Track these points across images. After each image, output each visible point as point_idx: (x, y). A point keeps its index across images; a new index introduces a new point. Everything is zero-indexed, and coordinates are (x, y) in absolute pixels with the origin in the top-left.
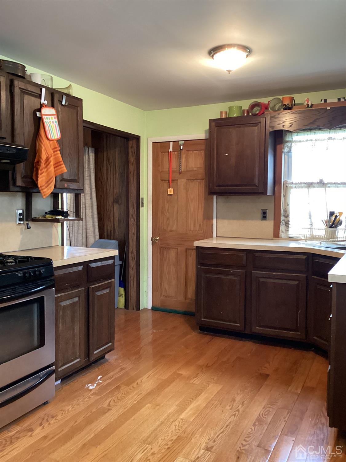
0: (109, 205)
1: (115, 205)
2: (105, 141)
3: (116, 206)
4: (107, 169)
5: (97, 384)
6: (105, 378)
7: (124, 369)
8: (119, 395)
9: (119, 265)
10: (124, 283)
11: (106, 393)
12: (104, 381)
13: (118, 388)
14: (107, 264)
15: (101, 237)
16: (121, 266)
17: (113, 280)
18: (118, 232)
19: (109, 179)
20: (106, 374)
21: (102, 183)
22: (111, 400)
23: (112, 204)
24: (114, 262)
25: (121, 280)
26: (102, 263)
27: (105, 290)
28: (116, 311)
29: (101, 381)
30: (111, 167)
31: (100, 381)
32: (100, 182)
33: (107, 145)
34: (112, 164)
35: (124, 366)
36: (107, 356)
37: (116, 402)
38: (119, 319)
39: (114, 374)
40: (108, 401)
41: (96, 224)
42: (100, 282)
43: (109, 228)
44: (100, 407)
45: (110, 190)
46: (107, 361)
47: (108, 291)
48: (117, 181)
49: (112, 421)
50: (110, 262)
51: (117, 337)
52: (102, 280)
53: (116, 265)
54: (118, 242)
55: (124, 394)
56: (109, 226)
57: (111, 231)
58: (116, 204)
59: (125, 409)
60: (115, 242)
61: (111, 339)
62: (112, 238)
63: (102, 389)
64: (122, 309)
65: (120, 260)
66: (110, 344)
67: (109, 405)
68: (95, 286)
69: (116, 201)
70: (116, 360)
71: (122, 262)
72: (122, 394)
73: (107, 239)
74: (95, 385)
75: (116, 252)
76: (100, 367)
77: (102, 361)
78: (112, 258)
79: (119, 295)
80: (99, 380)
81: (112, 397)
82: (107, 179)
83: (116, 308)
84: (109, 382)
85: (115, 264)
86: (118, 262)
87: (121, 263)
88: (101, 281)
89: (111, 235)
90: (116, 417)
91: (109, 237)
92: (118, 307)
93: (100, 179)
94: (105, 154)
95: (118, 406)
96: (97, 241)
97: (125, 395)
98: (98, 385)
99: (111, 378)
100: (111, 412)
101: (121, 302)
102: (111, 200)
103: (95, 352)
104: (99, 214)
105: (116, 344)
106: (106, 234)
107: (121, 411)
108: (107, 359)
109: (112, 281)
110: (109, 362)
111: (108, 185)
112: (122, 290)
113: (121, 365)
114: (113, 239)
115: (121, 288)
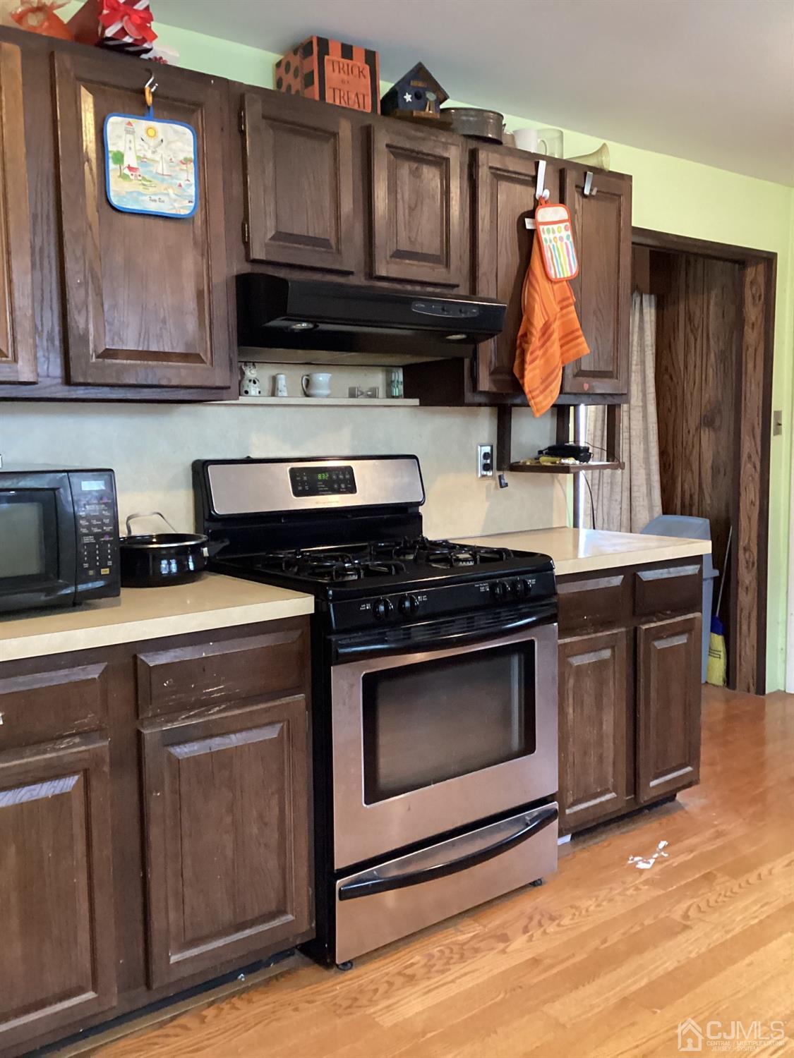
0: (689, 432)
1: (704, 431)
2: (683, 273)
3: (707, 432)
4: (687, 344)
5: (656, 858)
6: (674, 848)
7: (724, 835)
8: (712, 898)
9: (711, 578)
10: (724, 623)
11: (678, 885)
12: (674, 855)
13: (708, 878)
14: (682, 574)
15: (667, 509)
16: (716, 581)
17: (697, 614)
18: (712, 500)
19: (691, 368)
20: (679, 840)
21: (671, 378)
22: (691, 905)
23: (697, 429)
24: (701, 571)
25: (717, 615)
26: (669, 573)
27: (677, 638)
28: (704, 691)
29: (666, 855)
30: (696, 340)
31: (663, 853)
32: (666, 377)
33: (687, 286)
34: (700, 330)
35: (724, 827)
36: (679, 796)
37: (704, 912)
38: (712, 710)
39: (700, 842)
40: (684, 905)
41: (656, 478)
42: (664, 617)
43: (686, 487)
44: (662, 916)
45: (691, 394)
46: (681, 807)
47: (685, 641)
48: (710, 371)
49: (693, 955)
50: (691, 570)
51: (706, 752)
52: (668, 612)
53: (706, 579)
54: (711, 523)
55: (725, 896)
56: (686, 482)
57: (691, 496)
58: (707, 429)
59: (727, 932)
60: (703, 523)
61: (691, 756)
62: (695, 510)
63: (667, 875)
64: (717, 686)
65: (714, 568)
66: (689, 769)
67: (686, 916)
68: (653, 625)
69: (708, 421)
70: (704, 808)
71: (721, 574)
72: (720, 894)
73: (682, 514)
74: (652, 861)
75: (704, 547)
76: (664, 821)
77: (669, 805)
78: (697, 560)
79: (711, 652)
80: (661, 850)
81: (693, 897)
82: (686, 367)
83: (703, 682)
84: (686, 859)
85: (704, 577)
86: (710, 572)
87: (716, 573)
88: (667, 614)
89: (691, 505)
90: (704, 949)
91: (686, 511)
92: (709, 681)
93: (667, 370)
94: (682, 306)
95: (707, 922)
96: (658, 517)
97: (725, 899)
98: (657, 862)
99: (692, 851)
100: (691, 935)
101: (715, 669)
102: (693, 419)
103: (653, 783)
104: (663, 453)
105: (704, 771)
106: (678, 502)
107: (717, 937)
108: (680, 804)
109: (695, 618)
110: (687, 812)
111: (688, 383)
112: (718, 641)
113: (716, 823)
114: (698, 516)
115: (716, 635)
